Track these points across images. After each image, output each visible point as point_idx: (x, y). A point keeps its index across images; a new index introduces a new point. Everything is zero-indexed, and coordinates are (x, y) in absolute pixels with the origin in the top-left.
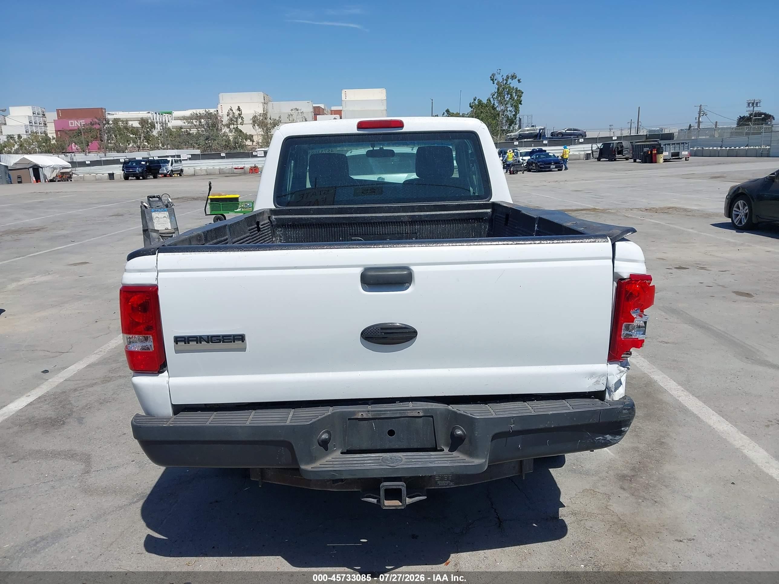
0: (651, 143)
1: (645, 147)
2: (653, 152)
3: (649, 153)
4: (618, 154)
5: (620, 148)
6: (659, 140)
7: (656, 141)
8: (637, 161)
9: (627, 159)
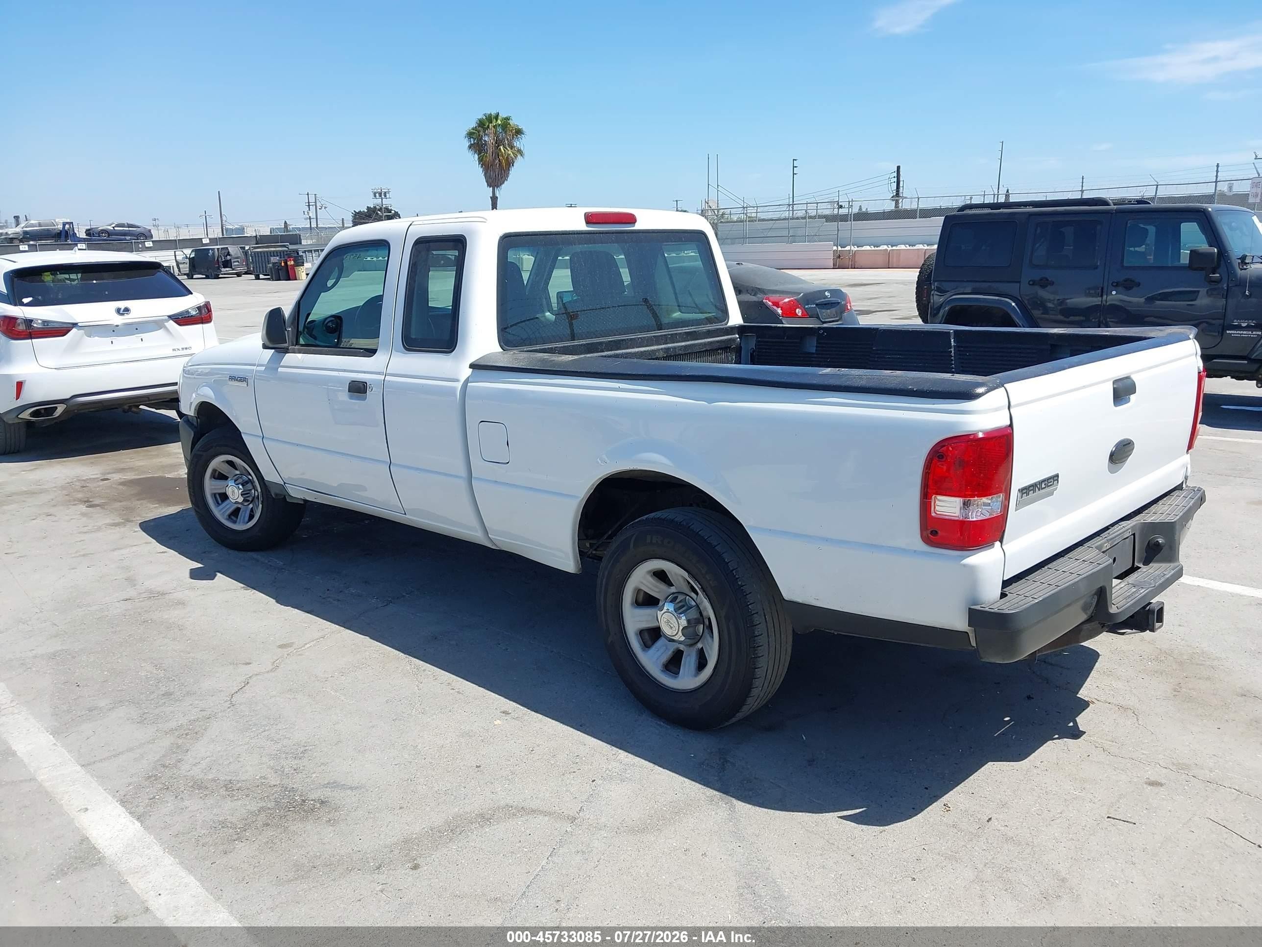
0: (278, 249)
1: (271, 256)
2: (289, 263)
3: (283, 264)
4: (224, 267)
5: (223, 257)
6: (288, 244)
7: (284, 246)
8: (261, 277)
9: (239, 275)
